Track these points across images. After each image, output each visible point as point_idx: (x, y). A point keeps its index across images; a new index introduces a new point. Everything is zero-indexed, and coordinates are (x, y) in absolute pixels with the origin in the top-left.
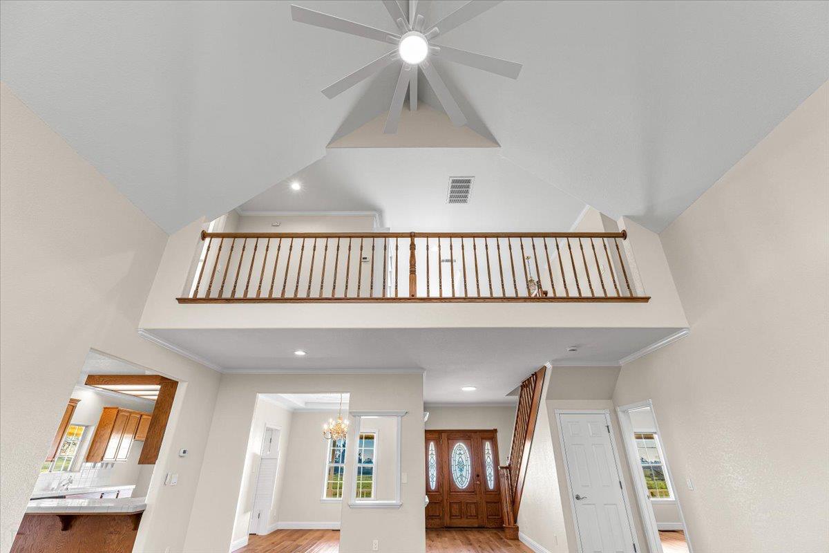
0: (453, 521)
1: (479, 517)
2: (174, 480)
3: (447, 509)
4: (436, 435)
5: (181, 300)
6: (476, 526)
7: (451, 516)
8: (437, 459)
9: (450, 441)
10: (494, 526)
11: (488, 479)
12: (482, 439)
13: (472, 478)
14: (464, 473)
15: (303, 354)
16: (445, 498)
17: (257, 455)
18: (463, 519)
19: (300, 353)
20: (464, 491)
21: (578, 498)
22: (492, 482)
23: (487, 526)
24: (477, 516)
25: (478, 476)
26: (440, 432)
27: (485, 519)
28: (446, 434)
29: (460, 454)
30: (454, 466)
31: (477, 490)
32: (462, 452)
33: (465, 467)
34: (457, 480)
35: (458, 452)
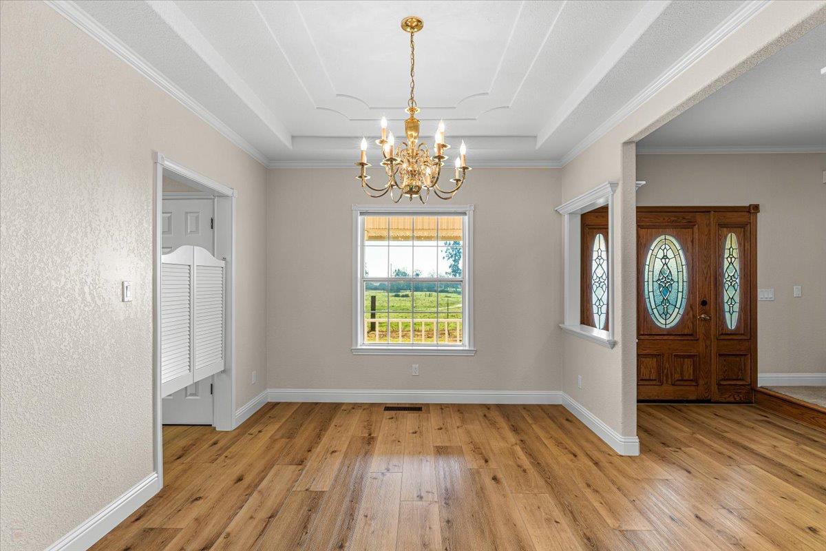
1: (701, 382)
6: (693, 398)
7: (639, 381)
9: (643, 231)
10: (732, 399)
11: (727, 308)
12: (721, 226)
13: (690, 307)
14: (672, 297)
18: (665, 387)
20: (670, 333)
22: (735, 316)
23: (716, 397)
24: (696, 380)
25: (704, 303)
27: (714, 388)
29: (665, 257)
30: (651, 283)
31: (701, 330)
32: (670, 254)
33: (675, 285)
34: (655, 311)
35: (660, 255)
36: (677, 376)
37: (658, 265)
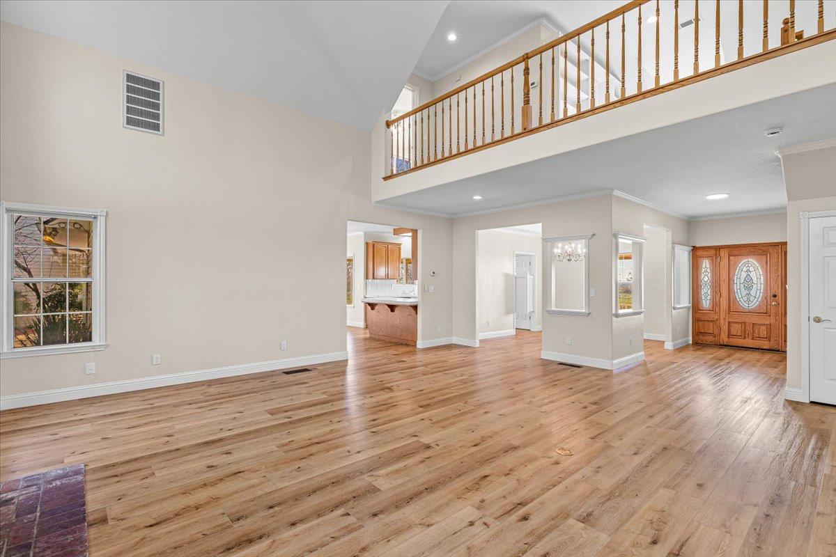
0: (731, 339)
1: (772, 339)
2: (432, 288)
3: (725, 328)
4: (713, 252)
5: (385, 179)
6: (767, 348)
7: (729, 335)
8: (712, 277)
9: (732, 258)
12: (785, 253)
13: (765, 297)
14: (753, 293)
15: (480, 198)
16: (722, 316)
17: (510, 275)
18: (747, 340)
19: (477, 198)
20: (751, 311)
21: (818, 320)
23: (783, 349)
24: (768, 338)
25: (775, 296)
26: (718, 249)
27: (782, 343)
28: (726, 251)
29: (747, 271)
30: (738, 284)
31: (773, 311)
32: (751, 269)
33: (755, 286)
34: (741, 299)
35: (745, 269)
36: (756, 335)
37: (744, 275)
